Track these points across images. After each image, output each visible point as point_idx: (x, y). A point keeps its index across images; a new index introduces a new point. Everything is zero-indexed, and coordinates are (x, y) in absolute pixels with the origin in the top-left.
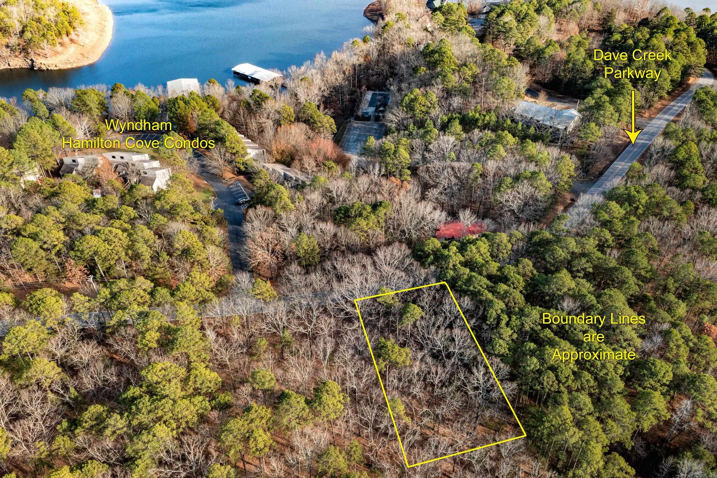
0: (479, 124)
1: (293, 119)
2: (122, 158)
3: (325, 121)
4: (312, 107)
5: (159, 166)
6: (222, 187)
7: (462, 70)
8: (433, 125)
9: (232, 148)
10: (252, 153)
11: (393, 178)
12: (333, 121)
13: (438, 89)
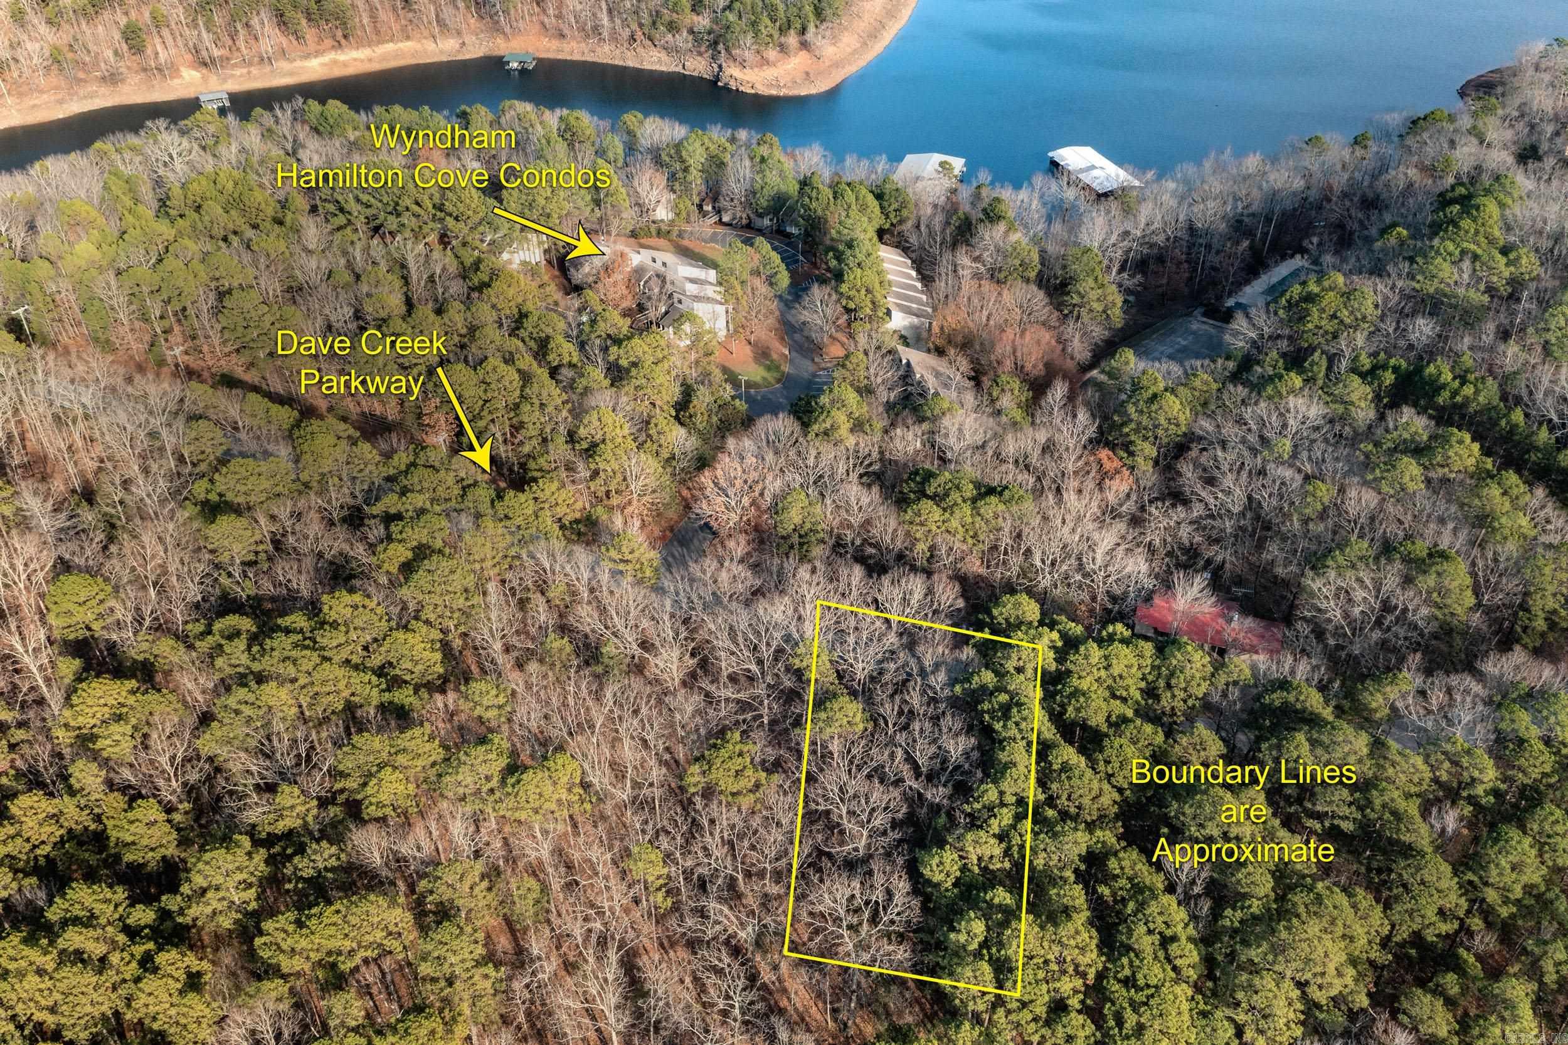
0: (1440, 400)
1: (1033, 275)
2: (664, 264)
3: (1093, 295)
4: (1085, 258)
5: (719, 298)
6: (806, 368)
7: (1485, 258)
8: (1324, 368)
9: (849, 298)
10: (899, 321)
11: (1104, 453)
12: (1119, 300)
13: (1393, 288)
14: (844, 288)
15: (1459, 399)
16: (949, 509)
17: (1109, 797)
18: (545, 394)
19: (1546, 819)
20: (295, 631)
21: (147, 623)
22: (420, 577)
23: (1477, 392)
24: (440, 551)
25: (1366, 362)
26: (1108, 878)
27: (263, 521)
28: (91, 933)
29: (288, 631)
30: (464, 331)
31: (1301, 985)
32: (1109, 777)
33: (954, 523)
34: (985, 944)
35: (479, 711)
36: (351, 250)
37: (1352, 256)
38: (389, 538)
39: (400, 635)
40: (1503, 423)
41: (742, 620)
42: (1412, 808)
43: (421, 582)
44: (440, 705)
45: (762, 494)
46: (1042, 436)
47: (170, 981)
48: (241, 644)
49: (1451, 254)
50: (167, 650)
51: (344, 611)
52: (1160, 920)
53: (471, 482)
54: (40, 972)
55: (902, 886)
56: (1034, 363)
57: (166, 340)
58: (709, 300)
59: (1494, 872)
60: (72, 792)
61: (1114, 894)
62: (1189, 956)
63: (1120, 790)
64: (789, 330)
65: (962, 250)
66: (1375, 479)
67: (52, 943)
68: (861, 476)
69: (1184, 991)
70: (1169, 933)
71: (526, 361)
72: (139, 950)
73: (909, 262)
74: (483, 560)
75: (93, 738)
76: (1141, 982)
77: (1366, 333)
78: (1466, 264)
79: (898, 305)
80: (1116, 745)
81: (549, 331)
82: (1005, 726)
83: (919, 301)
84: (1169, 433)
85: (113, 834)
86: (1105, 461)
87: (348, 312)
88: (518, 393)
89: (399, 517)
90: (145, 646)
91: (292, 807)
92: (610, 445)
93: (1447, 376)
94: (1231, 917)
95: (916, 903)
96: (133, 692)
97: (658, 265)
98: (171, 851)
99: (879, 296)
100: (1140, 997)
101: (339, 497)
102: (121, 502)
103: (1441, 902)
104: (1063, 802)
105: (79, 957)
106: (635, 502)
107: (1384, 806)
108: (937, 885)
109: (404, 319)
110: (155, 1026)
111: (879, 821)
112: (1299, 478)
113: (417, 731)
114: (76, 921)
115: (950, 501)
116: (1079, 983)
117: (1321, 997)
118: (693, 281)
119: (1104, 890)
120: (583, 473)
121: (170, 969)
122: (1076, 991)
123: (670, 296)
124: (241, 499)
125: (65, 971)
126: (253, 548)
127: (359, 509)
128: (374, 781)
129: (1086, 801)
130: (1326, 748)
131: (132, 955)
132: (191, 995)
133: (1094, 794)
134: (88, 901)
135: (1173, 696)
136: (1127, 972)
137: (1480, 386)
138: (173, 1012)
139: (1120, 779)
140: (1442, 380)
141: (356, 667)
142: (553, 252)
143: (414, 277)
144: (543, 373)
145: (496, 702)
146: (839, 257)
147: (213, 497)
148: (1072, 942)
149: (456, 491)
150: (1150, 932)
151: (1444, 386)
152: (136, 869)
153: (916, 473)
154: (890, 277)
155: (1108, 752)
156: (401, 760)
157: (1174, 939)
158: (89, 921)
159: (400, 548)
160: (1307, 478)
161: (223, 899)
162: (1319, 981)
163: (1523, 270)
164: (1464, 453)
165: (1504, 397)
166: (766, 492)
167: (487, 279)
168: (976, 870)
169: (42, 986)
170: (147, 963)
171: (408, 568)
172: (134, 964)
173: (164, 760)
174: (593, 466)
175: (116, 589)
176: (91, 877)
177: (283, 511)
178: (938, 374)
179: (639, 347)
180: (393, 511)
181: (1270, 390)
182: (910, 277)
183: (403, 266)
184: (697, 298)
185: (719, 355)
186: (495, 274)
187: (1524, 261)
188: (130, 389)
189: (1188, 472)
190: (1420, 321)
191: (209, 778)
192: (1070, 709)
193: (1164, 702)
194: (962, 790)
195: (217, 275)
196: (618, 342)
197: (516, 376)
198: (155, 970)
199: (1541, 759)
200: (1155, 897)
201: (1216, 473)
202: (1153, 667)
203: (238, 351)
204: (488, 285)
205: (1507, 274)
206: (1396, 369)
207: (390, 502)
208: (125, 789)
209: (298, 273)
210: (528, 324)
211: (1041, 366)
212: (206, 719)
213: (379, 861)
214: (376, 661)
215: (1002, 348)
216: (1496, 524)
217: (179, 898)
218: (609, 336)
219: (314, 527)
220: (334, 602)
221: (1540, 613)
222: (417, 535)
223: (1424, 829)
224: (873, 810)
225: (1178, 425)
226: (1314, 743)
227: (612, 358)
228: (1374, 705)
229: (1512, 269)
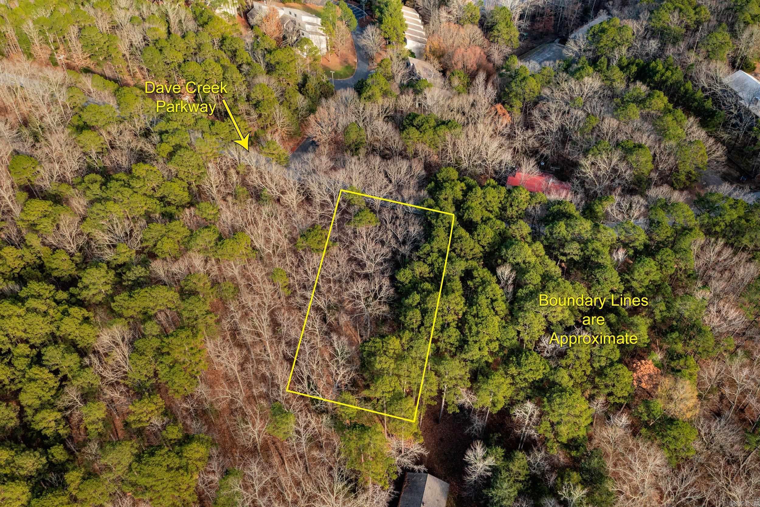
0: (656, 78)
1: (477, 21)
2: (296, 15)
3: (504, 31)
4: (502, 12)
5: (321, 32)
6: (365, 67)
7: (685, 11)
8: (606, 65)
9: (385, 32)
10: (411, 45)
11: (499, 106)
12: (517, 34)
13: (641, 25)
14: (383, 27)
15: (664, 78)
16: (423, 132)
17: (478, 250)
18: (234, 76)
19: (664, 254)
20: (121, 180)
21: (55, 178)
22: (176, 158)
23: (672, 74)
24: (186, 148)
25: (625, 62)
26: (472, 278)
27: (104, 134)
28: (39, 301)
29: (117, 180)
30: (195, 47)
31: (546, 317)
32: (479, 241)
33: (425, 138)
34: (419, 304)
35: (205, 216)
36: (141, 7)
37: (626, 10)
38: (162, 141)
39: (169, 184)
40: (682, 88)
41: (324, 180)
42: (606, 250)
43: (177, 161)
44: (188, 213)
45: (337, 126)
46: (471, 99)
47: (75, 319)
48: (97, 186)
49: (669, 9)
50: (64, 189)
51: (142, 172)
52: (491, 293)
53: (200, 117)
54: (19, 316)
55: (386, 282)
56: (471, 64)
57: (57, 53)
58: (316, 33)
59: (636, 274)
60: (28, 247)
61: (474, 284)
62: (502, 307)
63: (483, 247)
64: (358, 49)
65: (443, 8)
66: (617, 115)
67: (23, 305)
68: (385, 117)
69: (497, 319)
70: (494, 298)
71: (226, 61)
72: (61, 308)
73: (418, 15)
74: (206, 153)
75: (35, 225)
76: (480, 316)
77: (627, 48)
78: (676, 14)
79: (410, 37)
80: (483, 228)
81: (237, 46)
82: (436, 222)
83: (420, 35)
84: (530, 97)
85: (47, 264)
86: (499, 110)
87: (141, 38)
88: (221, 76)
89: (167, 132)
90: (55, 188)
91: (125, 253)
92: (266, 102)
93: (660, 67)
94: (521, 292)
95: (392, 291)
96: (50, 206)
97: (292, 16)
98: (74, 272)
99: (400, 32)
100: (479, 321)
101: (140, 124)
102: (40, 126)
103: (612, 287)
104: (458, 251)
105: (35, 310)
106: (279, 131)
107: (593, 249)
108: (402, 283)
109: (166, 40)
110: (70, 337)
111: (379, 260)
112: (584, 115)
113: (177, 222)
114: (32, 296)
115: (423, 128)
116: (455, 317)
117: (554, 321)
118: (309, 24)
119: (470, 283)
120: (254, 116)
121: (76, 315)
122: (454, 320)
123: (298, 31)
124: (94, 124)
125: (29, 315)
126: (101, 146)
127: (148, 130)
128: (160, 242)
129: (468, 251)
130: (572, 227)
131: (58, 310)
132: (85, 324)
133: (471, 248)
134: (37, 289)
135: (512, 210)
136: (475, 312)
137: (674, 71)
138: (77, 332)
139: (483, 242)
140: (658, 69)
141: (150, 196)
142: (241, 10)
143: (172, 21)
144: (234, 67)
145: (213, 212)
146: (381, 12)
147: (81, 123)
148: (453, 301)
149: (193, 121)
150: (487, 298)
151: (658, 72)
152: (58, 279)
153: (410, 115)
154: (406, 22)
155: (479, 230)
156: (171, 234)
157: (496, 300)
158: (39, 296)
159: (167, 146)
160: (588, 115)
161: (96, 289)
162: (553, 314)
163: (702, 17)
164: (659, 102)
165: (685, 77)
166: (339, 125)
167: (206, 21)
168: (418, 277)
169: (19, 321)
170: (65, 313)
171: (171, 155)
172: (59, 314)
173: (67, 235)
174: (258, 112)
175: (40, 163)
176: (39, 280)
177: (114, 129)
178: (425, 69)
179: (280, 55)
180: (164, 130)
181: (578, 75)
182: (418, 23)
183: (167, 15)
184: (312, 33)
185: (322, 61)
186: (210, 18)
187: (703, 12)
188: (40, 74)
189: (536, 113)
190: (652, 41)
191: (88, 243)
192: (466, 214)
193: (508, 213)
194: (416, 248)
195: (78, 20)
196: (270, 52)
197: (221, 68)
198: (69, 315)
199: (666, 230)
200: (490, 284)
201: (548, 114)
202: (505, 197)
203: (90, 57)
204: (206, 23)
205: (694, 19)
206: (637, 65)
207: (162, 125)
208: (50, 246)
209: (116, 19)
210: (227, 42)
211: (475, 65)
212: (84, 219)
213: (163, 275)
214: (158, 195)
215: (457, 57)
216: (668, 133)
217: (78, 289)
218: (266, 49)
219: (127, 137)
220: (137, 168)
221: (683, 173)
222: (174, 140)
223: (609, 257)
224: (377, 255)
225: (534, 92)
226: (567, 225)
227: (267, 60)
228: (597, 210)
229: (697, 16)
